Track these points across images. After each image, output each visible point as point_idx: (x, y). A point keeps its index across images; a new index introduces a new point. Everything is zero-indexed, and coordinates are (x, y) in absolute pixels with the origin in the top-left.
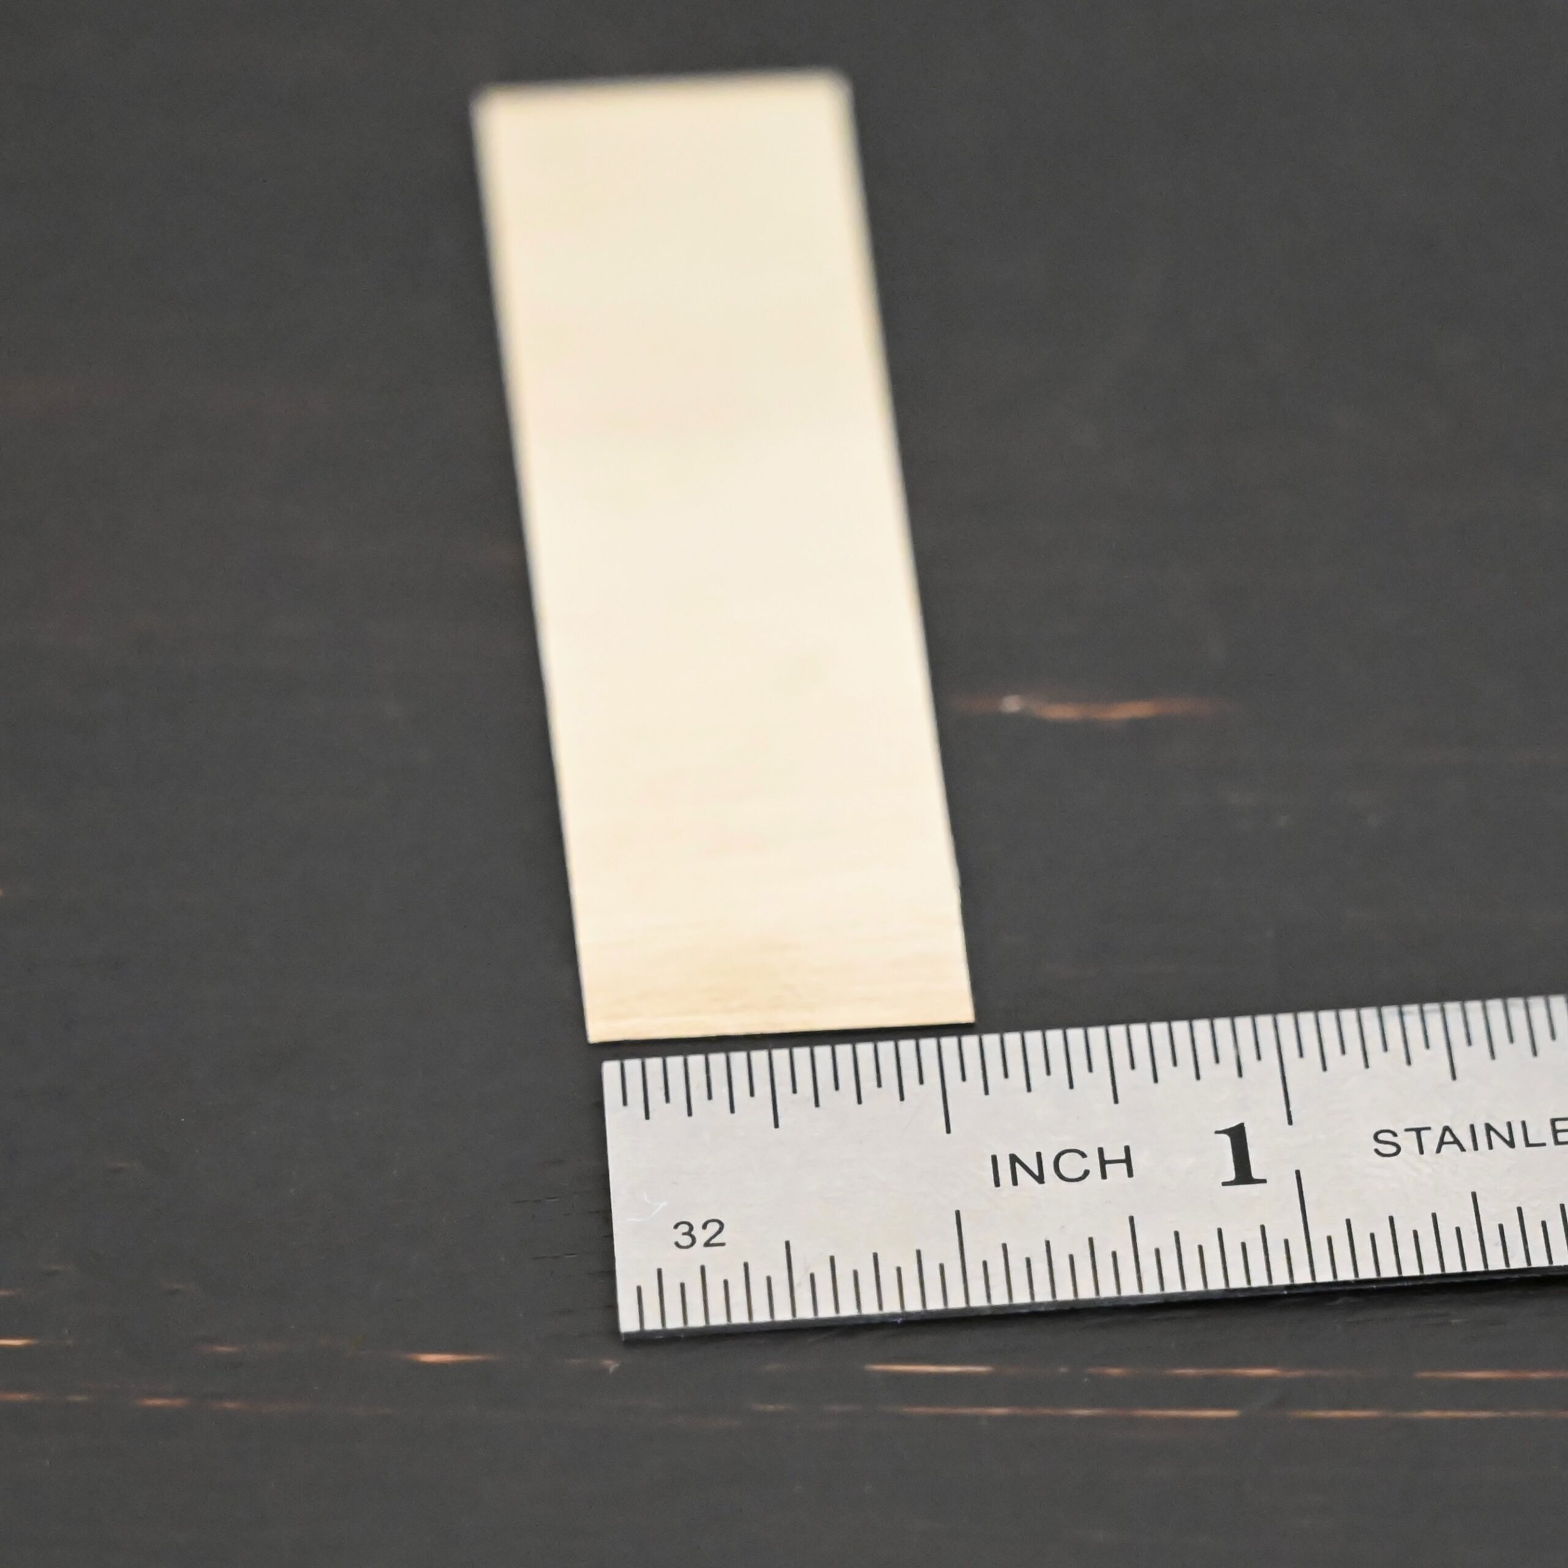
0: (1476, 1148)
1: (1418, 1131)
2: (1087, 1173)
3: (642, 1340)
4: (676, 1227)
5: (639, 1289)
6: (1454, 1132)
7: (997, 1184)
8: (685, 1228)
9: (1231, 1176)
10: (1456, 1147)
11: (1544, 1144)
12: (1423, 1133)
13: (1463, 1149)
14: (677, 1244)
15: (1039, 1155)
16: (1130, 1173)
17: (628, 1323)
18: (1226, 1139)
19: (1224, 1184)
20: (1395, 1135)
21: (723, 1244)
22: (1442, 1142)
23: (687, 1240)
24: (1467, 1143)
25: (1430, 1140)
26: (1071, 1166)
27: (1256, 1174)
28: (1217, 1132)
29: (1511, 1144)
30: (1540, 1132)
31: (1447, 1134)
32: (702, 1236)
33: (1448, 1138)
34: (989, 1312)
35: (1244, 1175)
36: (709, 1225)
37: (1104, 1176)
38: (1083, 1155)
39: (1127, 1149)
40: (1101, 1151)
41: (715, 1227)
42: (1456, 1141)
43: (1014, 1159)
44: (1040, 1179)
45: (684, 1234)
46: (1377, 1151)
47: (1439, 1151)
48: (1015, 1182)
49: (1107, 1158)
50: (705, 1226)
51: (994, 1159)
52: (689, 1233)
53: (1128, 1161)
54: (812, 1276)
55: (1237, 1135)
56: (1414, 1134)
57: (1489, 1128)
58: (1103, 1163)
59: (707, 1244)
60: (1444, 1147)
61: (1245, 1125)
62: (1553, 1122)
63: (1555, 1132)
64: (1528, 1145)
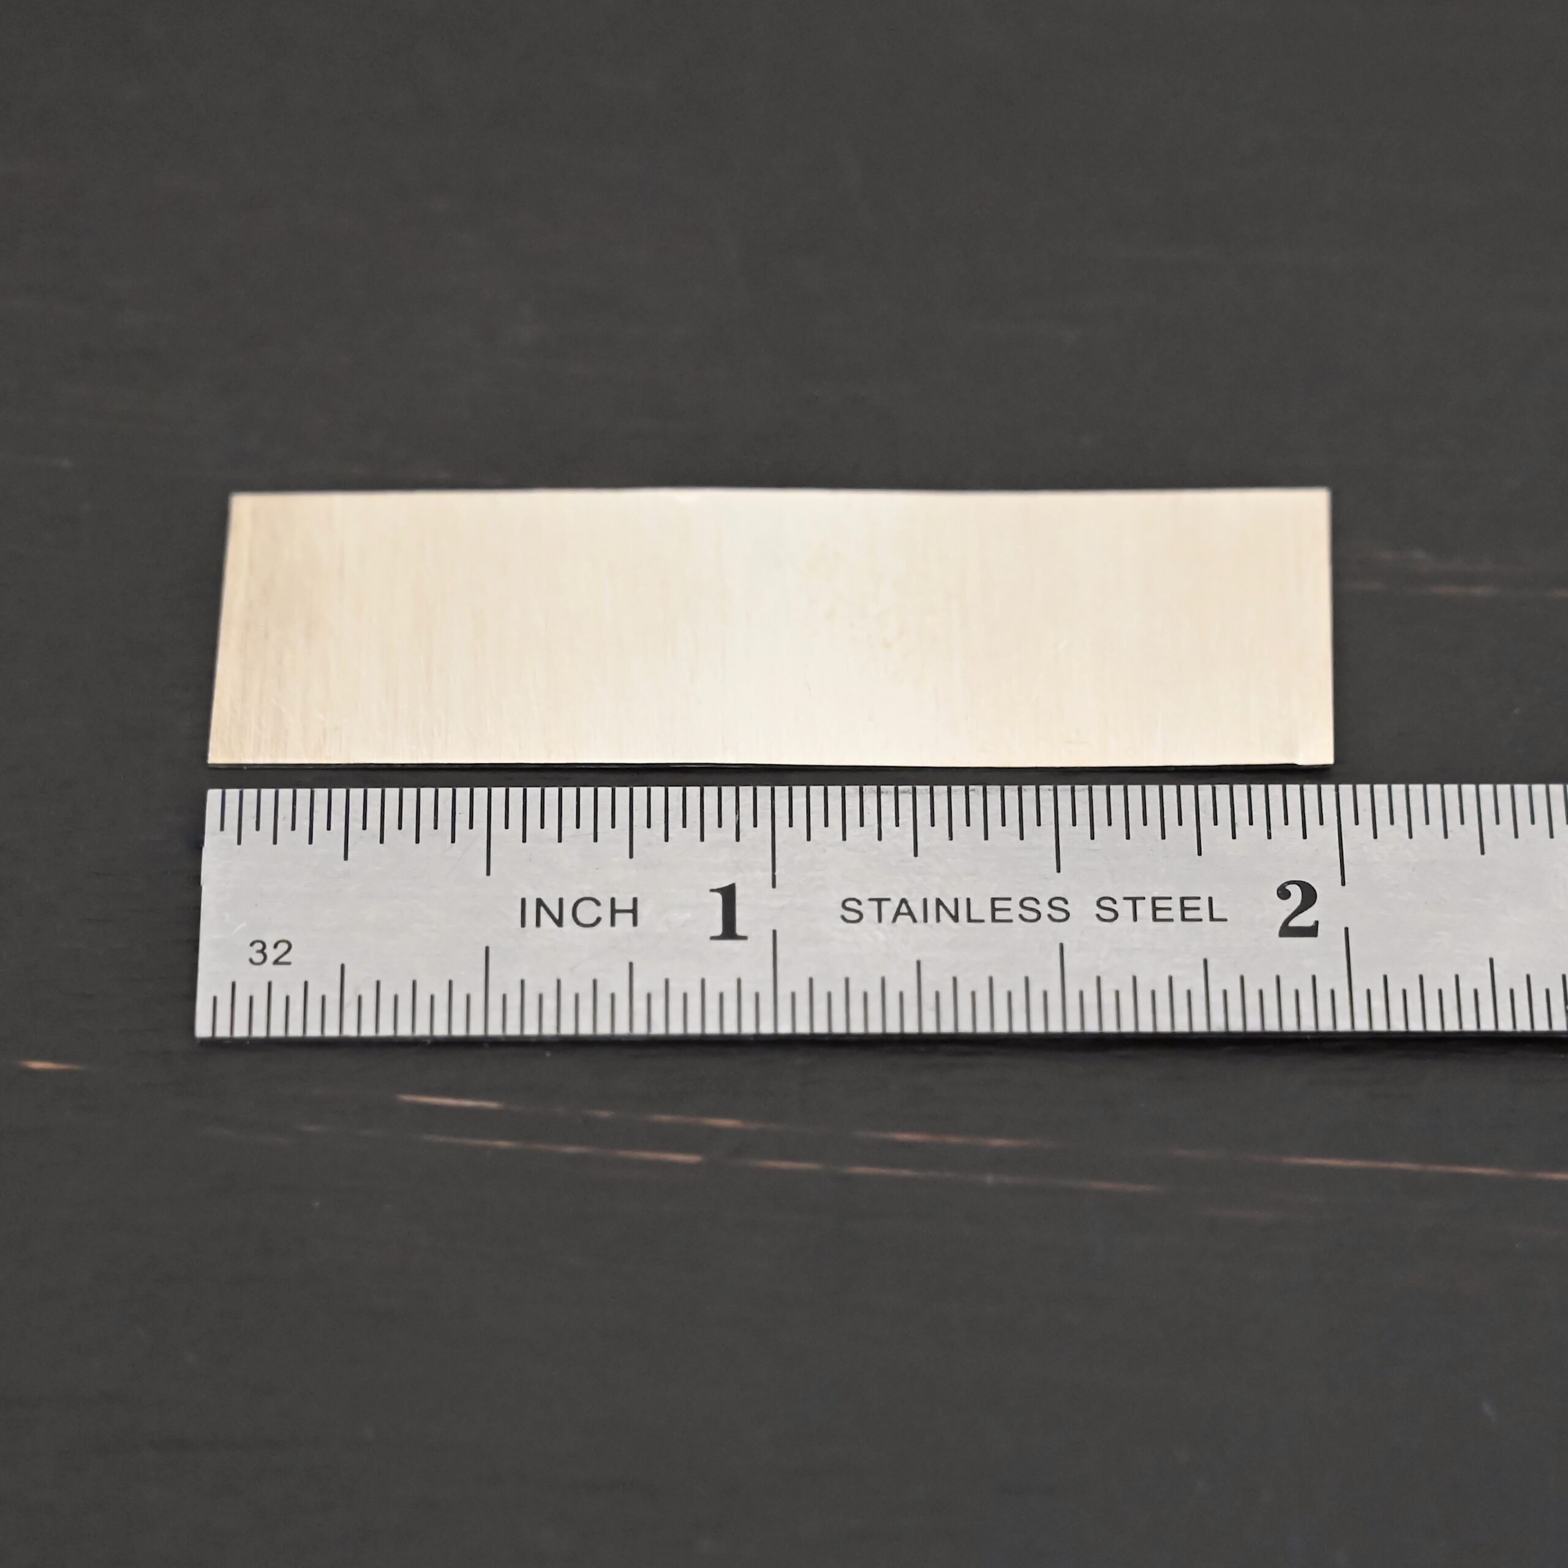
0: (926, 920)
1: (880, 901)
2: (599, 920)
3: (214, 1044)
4: (252, 944)
5: (215, 999)
6: (910, 904)
7: (523, 924)
8: (259, 946)
9: (719, 931)
10: (909, 918)
11: (982, 921)
12: (884, 903)
13: (915, 920)
14: (251, 961)
15: (561, 901)
16: (635, 923)
17: (202, 1030)
18: (718, 897)
19: (713, 938)
20: (859, 903)
21: (289, 963)
22: (898, 913)
23: (258, 958)
24: (919, 915)
25: (889, 909)
26: (587, 913)
27: (739, 931)
28: (712, 890)
29: (955, 918)
30: (981, 910)
31: (904, 906)
32: (272, 954)
33: (904, 909)
34: (503, 1040)
35: (729, 931)
36: (280, 945)
37: (613, 924)
38: (598, 903)
39: (635, 900)
40: (613, 900)
41: (285, 946)
42: (910, 913)
43: (540, 903)
44: (559, 922)
45: (258, 952)
46: (843, 918)
47: (894, 920)
48: (538, 924)
49: (617, 907)
50: (276, 946)
51: (523, 901)
52: (262, 951)
53: (634, 911)
54: (360, 998)
55: (728, 894)
56: (875, 903)
57: (939, 902)
58: (614, 911)
59: (276, 962)
60: (900, 917)
61: (736, 885)
62: (993, 900)
63: (994, 910)
64: (970, 920)
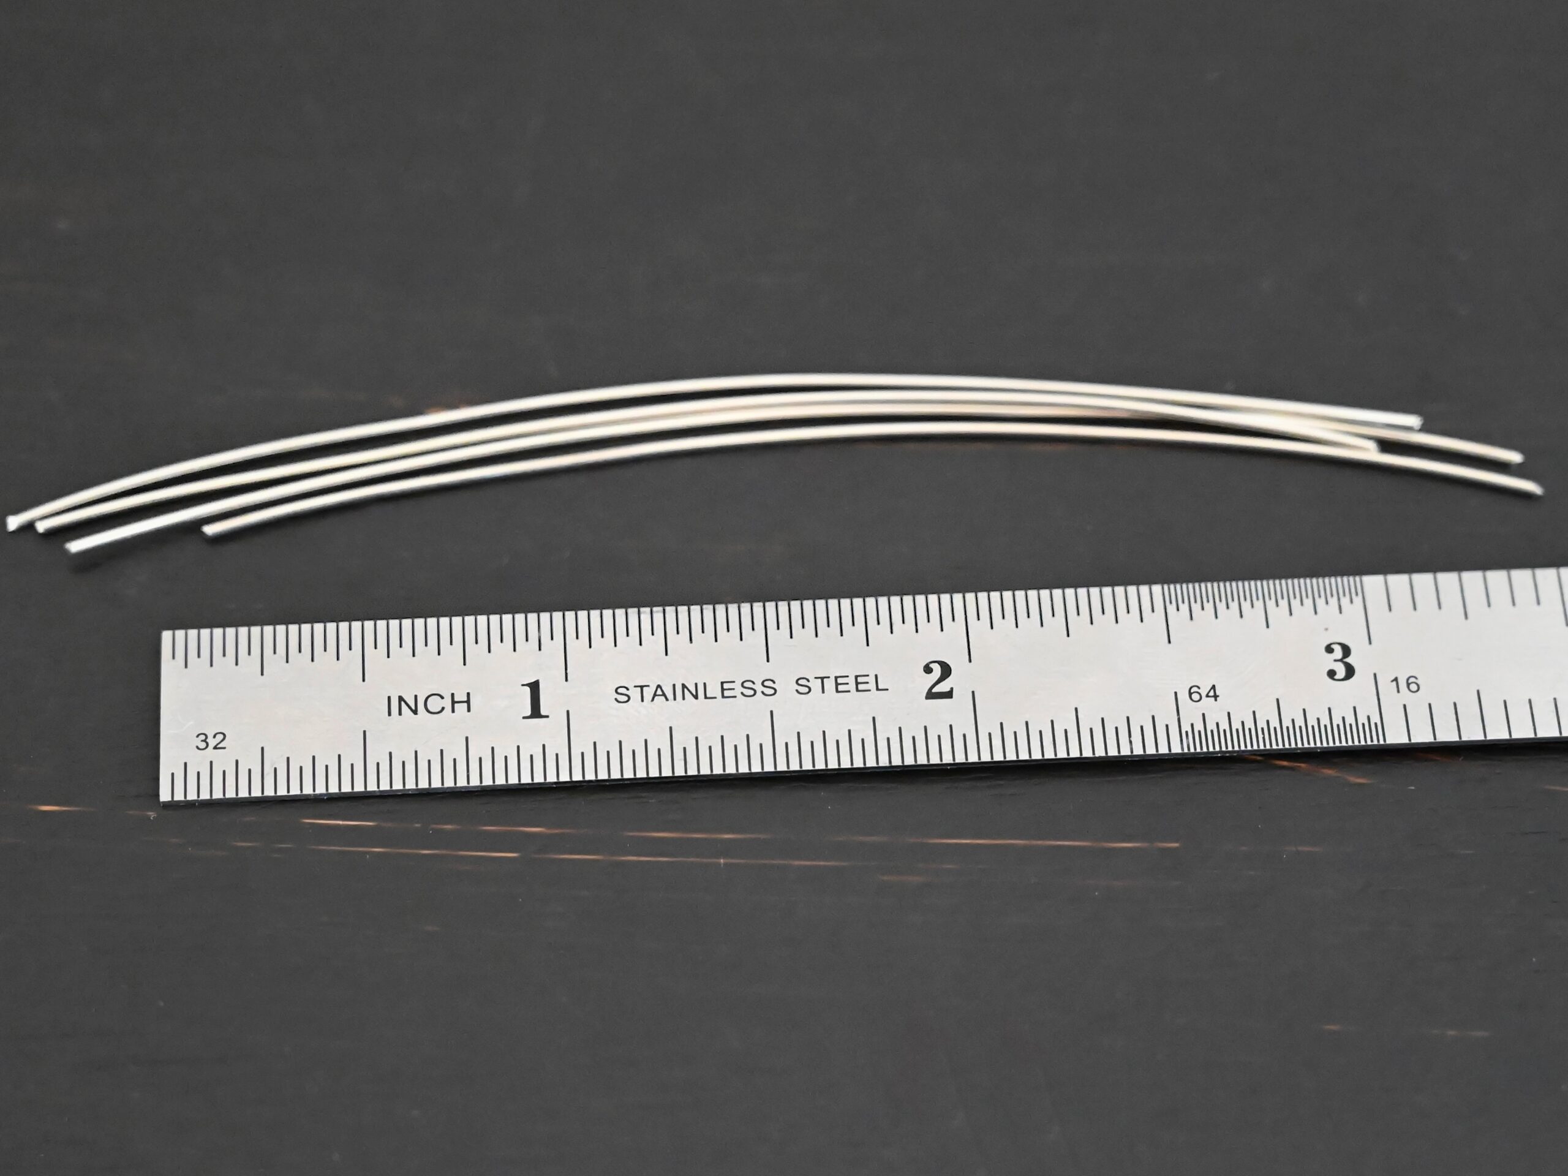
0: (675, 699)
1: (642, 687)
2: (443, 709)
3: (172, 807)
4: (198, 736)
5: (173, 774)
6: (663, 689)
7: (390, 714)
8: (203, 737)
9: (529, 713)
10: (663, 698)
11: (715, 698)
12: (645, 688)
13: (667, 699)
14: (198, 748)
15: (416, 697)
16: (469, 710)
17: (165, 796)
18: (528, 689)
19: (524, 718)
20: (628, 689)
21: (224, 748)
22: (655, 695)
23: (203, 745)
24: (670, 696)
25: (648, 693)
26: (434, 704)
27: (543, 713)
28: (523, 685)
29: (696, 697)
30: (714, 690)
31: (659, 690)
32: (212, 742)
33: (659, 692)
34: (378, 794)
35: (536, 713)
36: (217, 736)
37: (453, 711)
38: (442, 698)
39: (468, 694)
40: (453, 695)
41: (220, 737)
42: (664, 695)
43: (401, 699)
44: (415, 712)
45: (202, 741)
46: (616, 699)
47: (653, 700)
48: (400, 714)
49: (456, 699)
50: (214, 737)
51: (389, 698)
52: (205, 741)
53: (468, 702)
54: (275, 769)
55: (534, 687)
56: (639, 689)
57: (684, 686)
58: (454, 702)
59: (215, 748)
60: (656, 697)
61: (540, 681)
62: (722, 683)
63: (723, 690)
64: (706, 697)
